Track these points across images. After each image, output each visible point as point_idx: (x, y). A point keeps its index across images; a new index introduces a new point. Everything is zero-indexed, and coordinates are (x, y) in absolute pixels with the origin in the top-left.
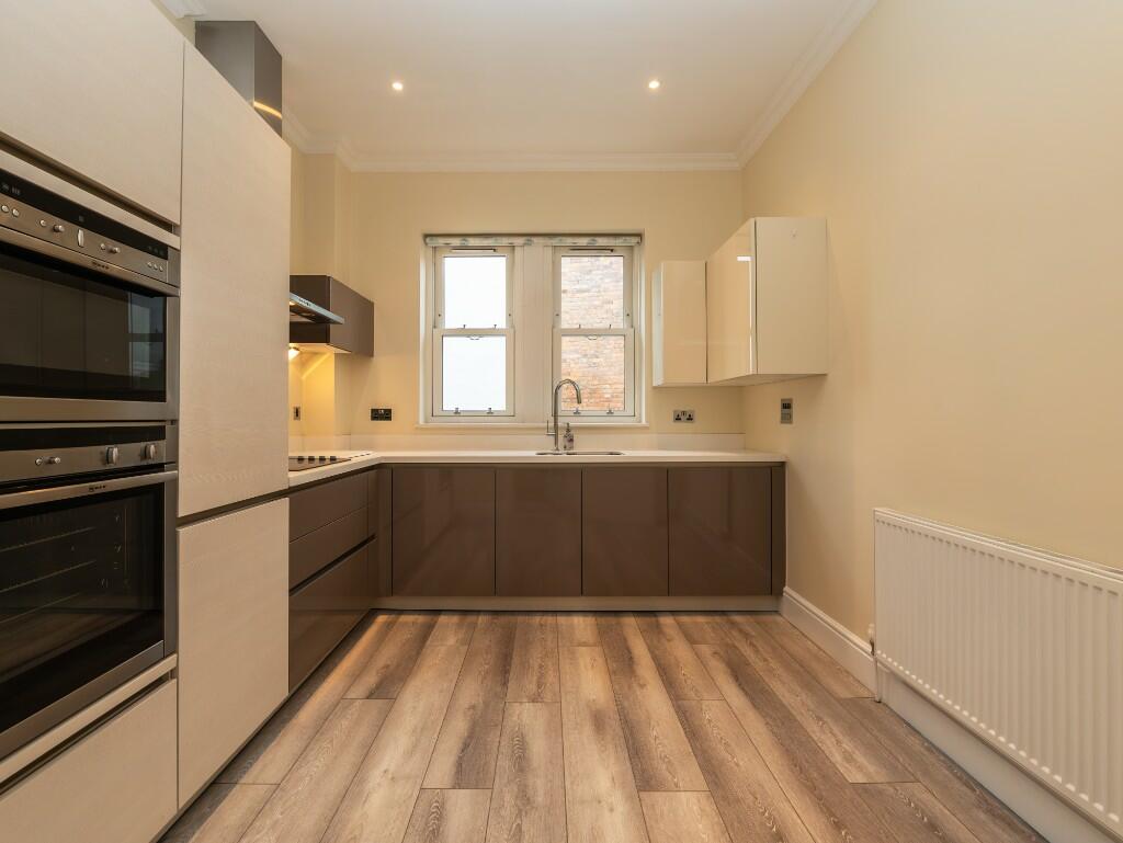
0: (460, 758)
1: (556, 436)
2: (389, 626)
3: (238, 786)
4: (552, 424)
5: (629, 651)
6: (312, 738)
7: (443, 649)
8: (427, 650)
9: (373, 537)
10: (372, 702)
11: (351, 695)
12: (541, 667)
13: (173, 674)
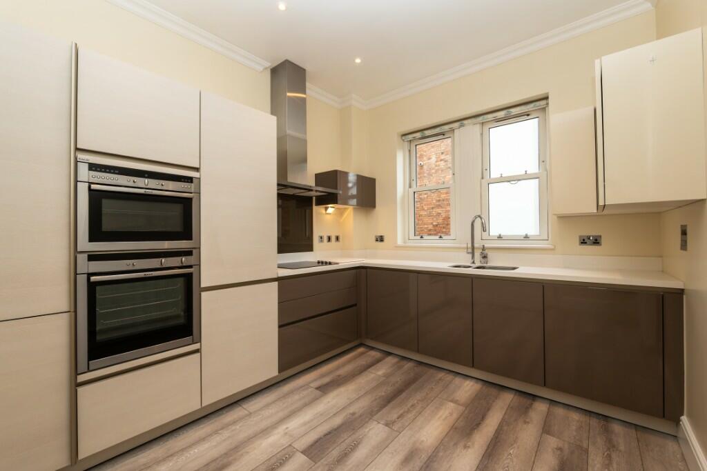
0: (321, 438)
1: (473, 253)
2: (362, 354)
3: (240, 408)
4: (470, 245)
5: (483, 418)
6: (279, 399)
7: (373, 376)
8: (366, 373)
9: (356, 305)
10: (318, 391)
11: (312, 385)
12: (413, 406)
13: (197, 351)
